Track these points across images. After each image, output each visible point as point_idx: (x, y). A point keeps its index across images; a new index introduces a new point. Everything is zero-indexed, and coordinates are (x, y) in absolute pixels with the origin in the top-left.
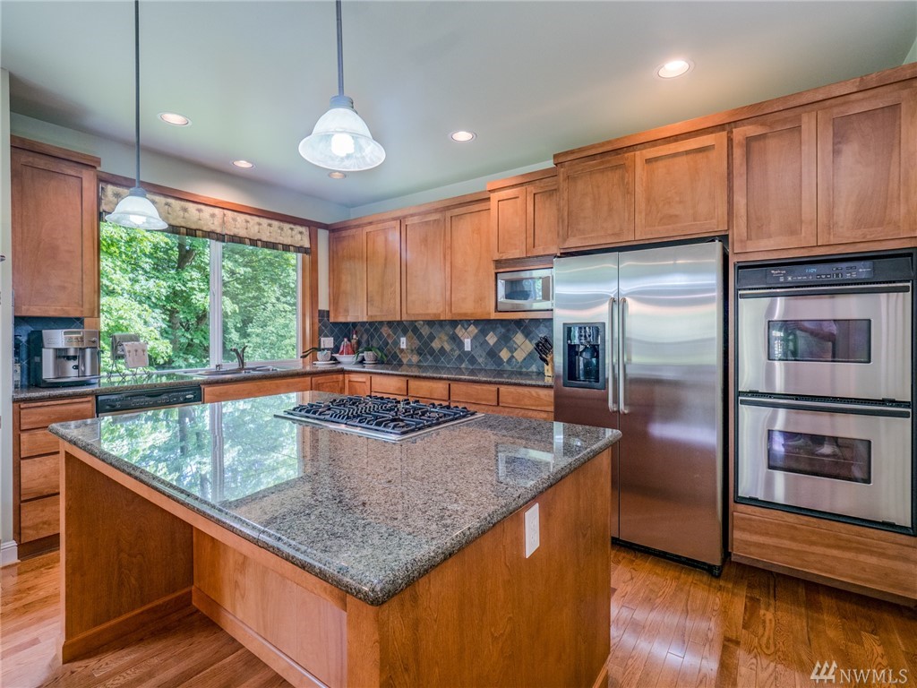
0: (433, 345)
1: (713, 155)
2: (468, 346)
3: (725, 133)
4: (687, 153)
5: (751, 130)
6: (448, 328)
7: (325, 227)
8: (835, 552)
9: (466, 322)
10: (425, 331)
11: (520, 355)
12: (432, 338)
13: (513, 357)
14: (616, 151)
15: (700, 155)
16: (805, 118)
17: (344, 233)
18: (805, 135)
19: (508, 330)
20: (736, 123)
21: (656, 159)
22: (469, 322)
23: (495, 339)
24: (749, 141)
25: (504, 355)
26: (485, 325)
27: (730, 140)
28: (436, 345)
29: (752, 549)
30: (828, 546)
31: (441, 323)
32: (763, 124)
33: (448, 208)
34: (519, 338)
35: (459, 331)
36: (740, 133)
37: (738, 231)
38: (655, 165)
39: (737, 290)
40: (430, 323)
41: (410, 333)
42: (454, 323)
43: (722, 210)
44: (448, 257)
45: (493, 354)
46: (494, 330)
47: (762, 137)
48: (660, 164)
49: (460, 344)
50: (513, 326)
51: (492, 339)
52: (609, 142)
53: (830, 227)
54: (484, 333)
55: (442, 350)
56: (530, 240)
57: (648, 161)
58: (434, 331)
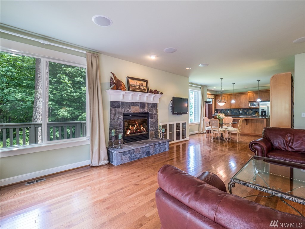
2: (241, 112)
7: (215, 95)
10: (233, 110)
13: (249, 113)
17: (219, 96)
22: (241, 109)
25: (247, 113)
26: (244, 109)
34: (250, 111)
41: (230, 110)
44: (240, 100)
45: (245, 113)
50: (249, 109)
51: (245, 111)
55: (236, 113)
56: (254, 99)
58: (235, 110)
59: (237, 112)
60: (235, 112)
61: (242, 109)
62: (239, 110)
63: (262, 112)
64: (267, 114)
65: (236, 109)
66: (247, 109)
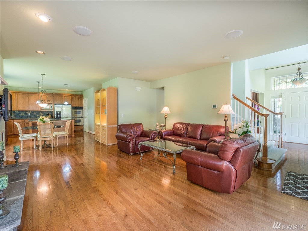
2: (29, 114)
4: (68, 97)
10: (18, 112)
11: (41, 116)
14: (61, 95)
18: (77, 97)
22: (30, 111)
25: (38, 116)
26: (33, 112)
27: (71, 96)
33: (29, 93)
34: (41, 113)
37: (72, 104)
39: (72, 109)
43: (71, 102)
44: (29, 101)
45: (35, 116)
47: (74, 97)
51: (35, 113)
58: (20, 112)
59: (24, 115)
60: (21, 115)
61: (31, 111)
62: (27, 112)
63: (57, 114)
64: (61, 116)
65: (22, 111)
66: (37, 111)
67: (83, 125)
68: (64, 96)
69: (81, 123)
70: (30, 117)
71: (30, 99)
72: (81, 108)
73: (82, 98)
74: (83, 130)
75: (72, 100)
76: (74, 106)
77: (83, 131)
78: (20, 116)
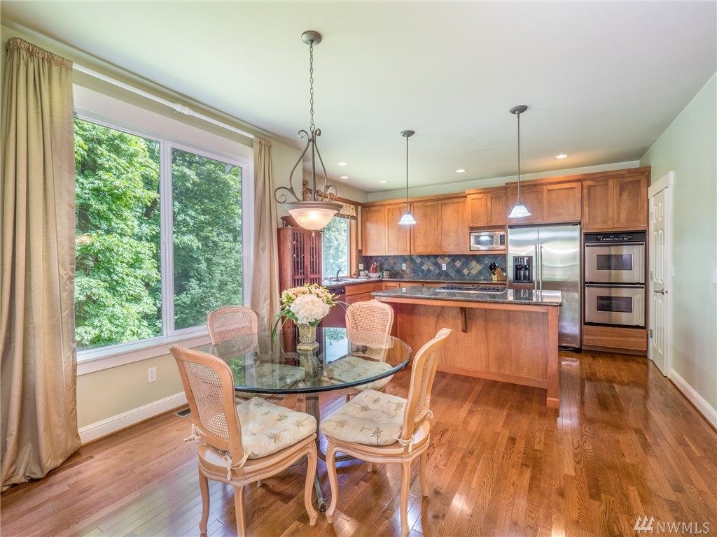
0: (423, 267)
1: (576, 191)
2: (444, 267)
3: (580, 183)
4: (565, 189)
5: (591, 183)
6: (433, 260)
7: (360, 204)
8: (620, 338)
9: (443, 256)
10: (418, 261)
11: (474, 272)
12: (422, 264)
13: (470, 272)
15: (570, 190)
16: (610, 181)
17: (373, 209)
18: (610, 187)
19: (468, 260)
20: (585, 180)
21: (552, 190)
22: (445, 256)
23: (460, 264)
24: (589, 187)
25: (465, 272)
26: (455, 258)
27: (582, 185)
28: (425, 267)
29: (591, 342)
30: (618, 337)
31: (428, 257)
32: (595, 181)
33: (439, 199)
34: (474, 263)
35: (439, 260)
36: (586, 183)
37: (586, 220)
38: (552, 192)
39: (584, 244)
40: (422, 256)
41: (408, 262)
42: (436, 256)
43: (579, 212)
44: (440, 224)
45: (459, 271)
46: (460, 260)
47: (595, 186)
48: (555, 192)
49: (440, 267)
50: (471, 257)
51: (458, 264)
52: (531, 181)
53: (618, 221)
54: (454, 261)
55: (429, 270)
56: (489, 219)
57: (549, 190)
58: (424, 261)
59: (432, 268)
61: (449, 256)
63: (518, 269)
64: (535, 276)
66: (464, 256)
67: (645, 328)
68: (550, 187)
69: (636, 318)
70: (447, 274)
71: (441, 219)
72: (639, 236)
73: (643, 182)
74: (646, 352)
75: (586, 203)
76: (594, 228)
77: (646, 357)
78: (423, 271)
